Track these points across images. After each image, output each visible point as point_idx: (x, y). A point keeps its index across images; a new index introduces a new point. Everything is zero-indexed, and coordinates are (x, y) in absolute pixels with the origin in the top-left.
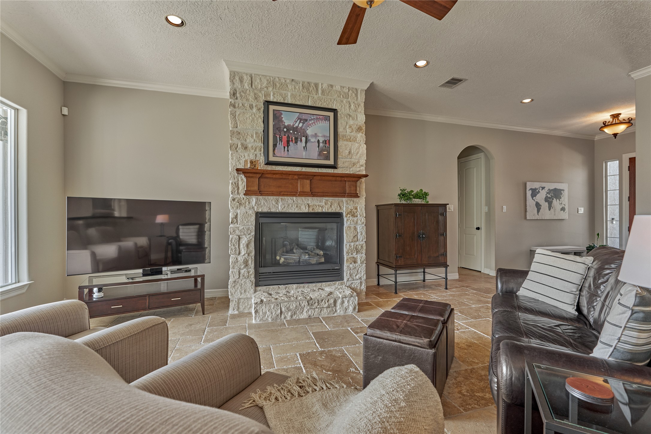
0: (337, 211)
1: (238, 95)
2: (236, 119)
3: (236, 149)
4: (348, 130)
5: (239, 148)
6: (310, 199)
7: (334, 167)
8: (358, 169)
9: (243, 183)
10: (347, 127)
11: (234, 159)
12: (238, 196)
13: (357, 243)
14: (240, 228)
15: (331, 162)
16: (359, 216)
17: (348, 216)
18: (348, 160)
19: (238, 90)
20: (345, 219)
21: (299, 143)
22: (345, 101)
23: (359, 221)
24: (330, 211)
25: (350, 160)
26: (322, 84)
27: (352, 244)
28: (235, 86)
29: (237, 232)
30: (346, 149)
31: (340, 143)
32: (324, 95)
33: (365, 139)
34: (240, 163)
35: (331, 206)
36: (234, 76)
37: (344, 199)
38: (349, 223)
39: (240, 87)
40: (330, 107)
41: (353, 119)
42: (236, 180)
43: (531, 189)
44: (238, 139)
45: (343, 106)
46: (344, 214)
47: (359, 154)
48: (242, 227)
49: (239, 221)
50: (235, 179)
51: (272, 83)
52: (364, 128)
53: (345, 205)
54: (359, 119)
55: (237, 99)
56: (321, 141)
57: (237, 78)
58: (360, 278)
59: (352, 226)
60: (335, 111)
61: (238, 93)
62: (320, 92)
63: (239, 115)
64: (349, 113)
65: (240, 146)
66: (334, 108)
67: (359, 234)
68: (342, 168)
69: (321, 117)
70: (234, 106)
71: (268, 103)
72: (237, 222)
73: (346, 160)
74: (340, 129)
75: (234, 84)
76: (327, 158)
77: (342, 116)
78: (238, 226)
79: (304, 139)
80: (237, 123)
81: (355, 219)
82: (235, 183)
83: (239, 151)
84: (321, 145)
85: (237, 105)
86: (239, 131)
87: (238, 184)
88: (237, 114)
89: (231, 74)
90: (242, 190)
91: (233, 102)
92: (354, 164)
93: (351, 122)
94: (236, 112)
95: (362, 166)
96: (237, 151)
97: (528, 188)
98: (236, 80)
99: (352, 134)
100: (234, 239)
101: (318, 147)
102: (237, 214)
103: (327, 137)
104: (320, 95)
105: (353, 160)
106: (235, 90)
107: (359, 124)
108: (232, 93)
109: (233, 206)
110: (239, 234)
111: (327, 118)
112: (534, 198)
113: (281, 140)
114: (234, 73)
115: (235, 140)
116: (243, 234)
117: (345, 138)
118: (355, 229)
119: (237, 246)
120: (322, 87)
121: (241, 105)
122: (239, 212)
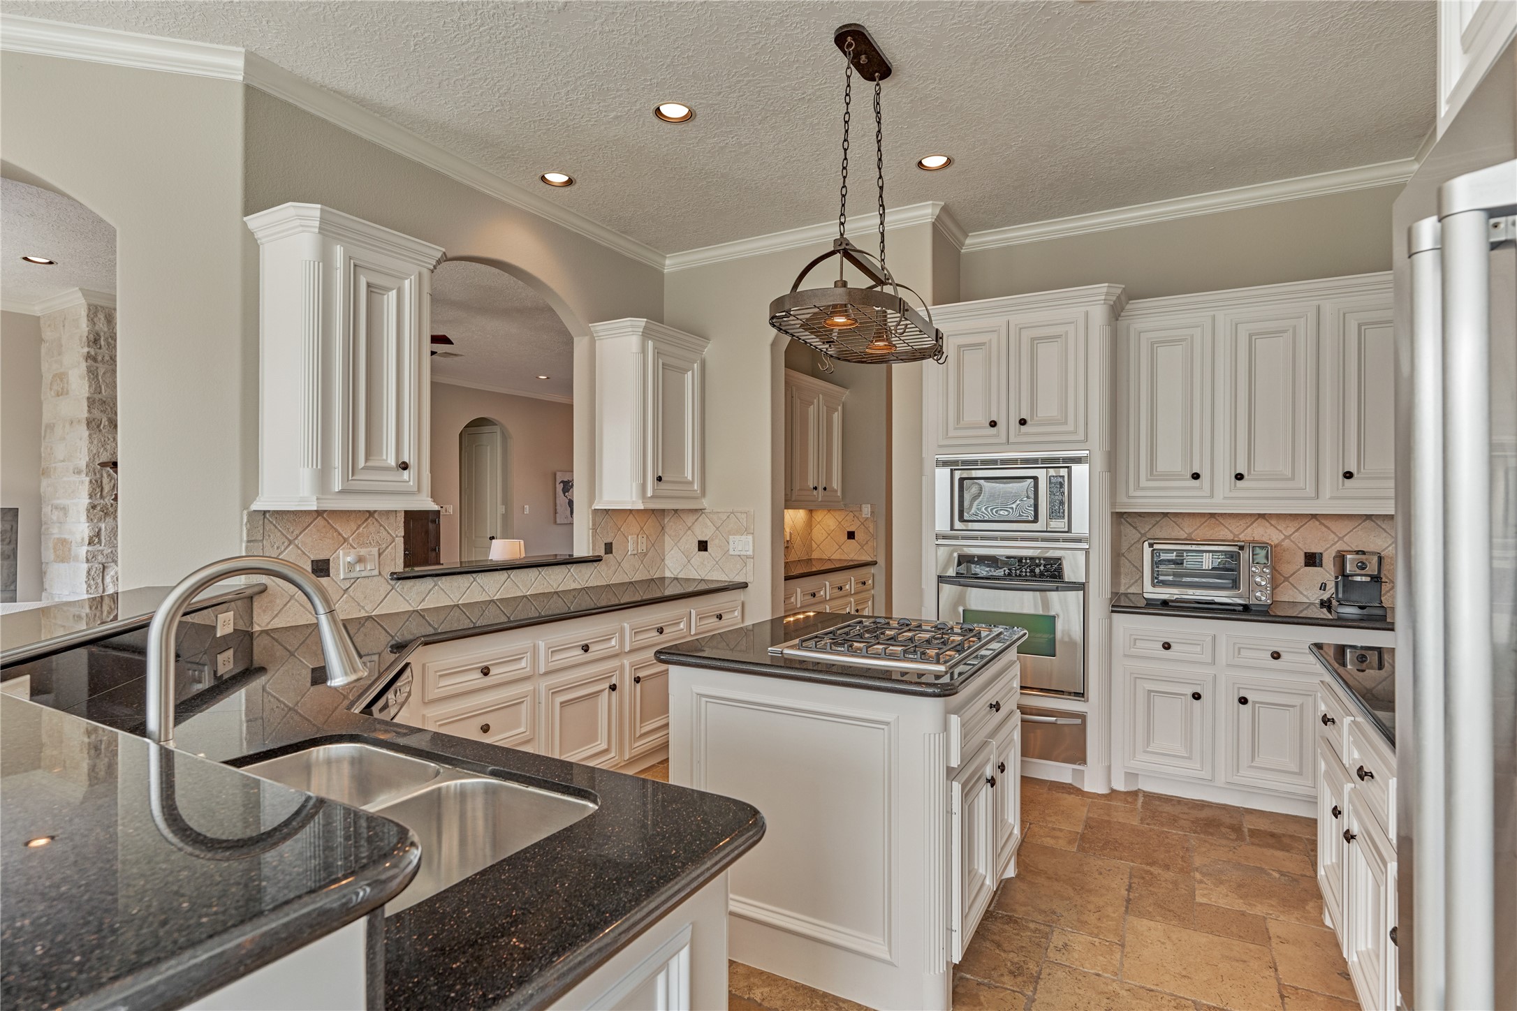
1: (103, 343)
2: (98, 380)
3: (98, 426)
5: (104, 426)
9: (110, 481)
11: (95, 442)
12: (102, 501)
14: (105, 552)
19: (102, 334)
28: (97, 328)
29: (100, 558)
34: (105, 449)
36: (95, 314)
39: (106, 329)
42: (98, 476)
43: (562, 482)
44: (102, 411)
48: (110, 551)
49: (103, 541)
50: (95, 474)
55: (100, 348)
57: (101, 316)
61: (102, 339)
63: (104, 373)
65: (105, 422)
70: (95, 360)
72: (100, 542)
75: (95, 324)
78: (101, 548)
80: (100, 387)
82: (96, 481)
83: (104, 431)
85: (100, 358)
86: (104, 399)
87: (101, 482)
88: (101, 372)
89: (89, 309)
90: (109, 492)
91: (93, 353)
94: (97, 368)
96: (100, 431)
97: (558, 480)
98: (100, 319)
100: (94, 569)
102: (100, 530)
106: (97, 335)
108: (92, 337)
109: (92, 517)
110: (104, 561)
112: (567, 494)
114: (96, 308)
115: (97, 413)
116: (110, 560)
119: (100, 581)
121: (107, 358)
122: (103, 526)
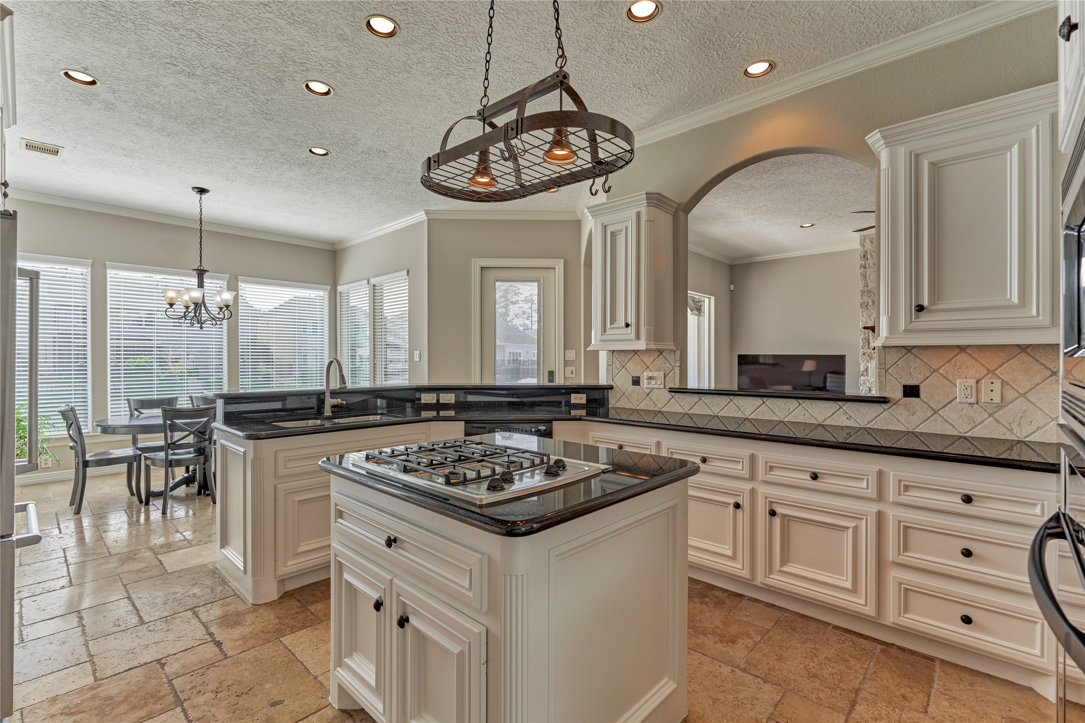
1: (869, 256)
2: (866, 279)
3: (866, 306)
5: (870, 306)
9: (873, 338)
11: (865, 316)
12: (869, 350)
14: (871, 381)
19: (868, 251)
28: (866, 248)
29: (867, 384)
34: (870, 319)
36: (864, 240)
39: (870, 248)
42: (867, 335)
44: (868, 297)
48: (873, 380)
49: (869, 374)
50: (865, 334)
55: (867, 259)
57: (868, 241)
63: (870, 274)
65: (870, 303)
70: (865, 267)
72: (867, 375)
75: (864, 246)
78: (868, 378)
80: (867, 283)
82: (866, 339)
83: (870, 309)
85: (867, 266)
86: (870, 290)
87: (869, 339)
88: (868, 274)
89: (861, 239)
90: (872, 345)
91: (863, 264)
94: (866, 272)
96: (868, 309)
100: (864, 391)
102: (868, 367)
106: (866, 252)
108: (862, 255)
109: (864, 360)
110: (870, 386)
114: (865, 237)
115: (866, 299)
121: (872, 265)
122: (869, 365)
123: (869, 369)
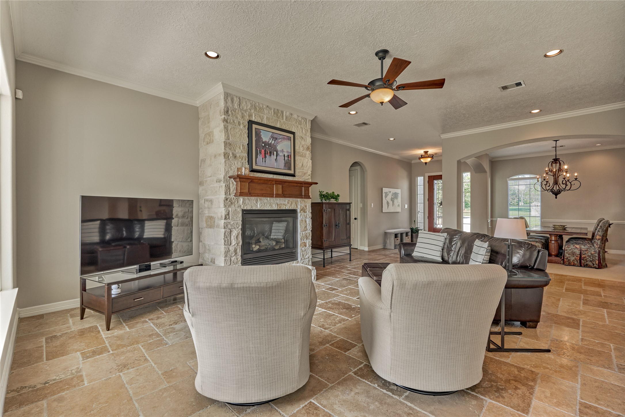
0: (295, 209)
1: (230, 113)
2: (228, 132)
3: (228, 157)
4: (301, 149)
5: (231, 157)
6: (278, 200)
7: (293, 175)
8: (307, 178)
9: (233, 185)
10: (301, 146)
11: (227, 165)
12: (230, 196)
13: (307, 232)
14: (231, 223)
15: (292, 172)
16: (307, 212)
17: (301, 212)
18: (301, 170)
19: (230, 108)
20: (299, 215)
21: (272, 155)
22: (299, 127)
23: (308, 216)
24: (290, 208)
25: (302, 171)
26: (286, 112)
27: (304, 233)
28: (228, 105)
29: (229, 226)
30: (300, 163)
31: (297, 158)
32: (287, 121)
33: (311, 156)
34: (231, 169)
35: (291, 205)
36: (227, 97)
37: (299, 200)
38: (302, 217)
39: (231, 106)
40: (290, 130)
41: (304, 141)
43: (385, 192)
44: (230, 149)
45: (299, 131)
46: (299, 211)
47: (307, 167)
48: (233, 222)
50: (227, 182)
51: (253, 106)
52: (310, 148)
53: (299, 204)
54: (307, 141)
55: (229, 116)
56: (286, 156)
57: (229, 99)
58: (309, 257)
59: (304, 219)
60: (293, 133)
61: (230, 111)
62: (284, 118)
63: (230, 129)
64: (302, 136)
65: (231, 155)
66: (293, 131)
67: (308, 225)
68: (298, 176)
69: (286, 137)
70: (227, 122)
71: (251, 123)
72: (229, 218)
73: (300, 170)
74: (297, 148)
75: (227, 103)
76: (290, 169)
77: (298, 138)
78: (229, 221)
79: (275, 153)
80: (229, 136)
81: (305, 214)
82: (228, 186)
83: (230, 159)
84: (286, 158)
85: (229, 121)
86: (230, 143)
87: (230, 186)
88: (229, 128)
89: (225, 94)
90: (232, 191)
91: (226, 118)
92: (305, 174)
93: (303, 143)
94: (228, 126)
95: (309, 175)
96: (229, 159)
97: (383, 192)
98: (229, 100)
99: (304, 151)
100: (227, 232)
101: (284, 160)
103: (289, 152)
104: (285, 120)
105: (304, 171)
106: (228, 108)
107: (308, 145)
108: (226, 110)
109: (226, 205)
110: (231, 228)
111: (289, 139)
112: (386, 199)
113: (261, 153)
114: (228, 94)
115: (228, 150)
116: (233, 228)
117: (299, 154)
118: (306, 221)
119: (229, 238)
120: (286, 115)
121: (232, 121)
122: (230, 209)
123: (230, 213)
